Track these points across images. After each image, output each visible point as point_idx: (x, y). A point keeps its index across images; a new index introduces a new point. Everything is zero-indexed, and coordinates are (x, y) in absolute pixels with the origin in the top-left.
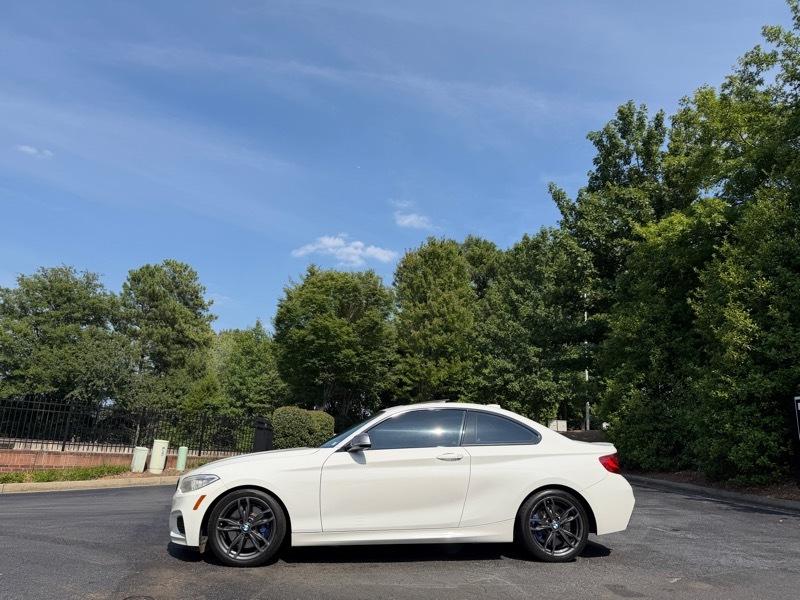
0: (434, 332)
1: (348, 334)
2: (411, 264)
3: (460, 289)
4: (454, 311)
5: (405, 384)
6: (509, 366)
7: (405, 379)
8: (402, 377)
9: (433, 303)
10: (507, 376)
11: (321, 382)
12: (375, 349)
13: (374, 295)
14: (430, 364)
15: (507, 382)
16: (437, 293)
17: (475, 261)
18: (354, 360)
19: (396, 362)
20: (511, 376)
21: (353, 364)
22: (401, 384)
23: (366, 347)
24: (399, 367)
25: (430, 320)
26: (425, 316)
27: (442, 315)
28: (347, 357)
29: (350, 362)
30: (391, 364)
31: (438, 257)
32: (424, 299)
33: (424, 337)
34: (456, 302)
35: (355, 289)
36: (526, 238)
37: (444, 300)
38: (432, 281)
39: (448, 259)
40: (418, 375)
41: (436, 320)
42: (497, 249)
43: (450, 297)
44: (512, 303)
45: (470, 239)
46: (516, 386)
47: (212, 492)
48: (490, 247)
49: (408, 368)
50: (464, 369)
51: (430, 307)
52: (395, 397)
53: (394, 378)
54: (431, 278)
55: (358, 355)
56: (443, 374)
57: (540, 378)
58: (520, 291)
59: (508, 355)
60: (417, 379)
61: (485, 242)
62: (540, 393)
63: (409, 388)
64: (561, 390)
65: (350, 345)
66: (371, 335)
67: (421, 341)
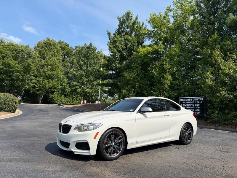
0: (48, 70)
1: (18, 67)
2: (41, 46)
3: (58, 57)
4: (56, 64)
5: (36, 87)
6: (78, 84)
7: (36, 86)
8: (35, 85)
9: (48, 61)
10: (77, 87)
11: (5, 84)
12: (28, 74)
13: (30, 54)
14: (46, 81)
15: (76, 89)
16: (50, 57)
17: (63, 49)
18: (20, 77)
19: (33, 79)
20: (78, 87)
21: (19, 79)
22: (34, 87)
23: (25, 73)
24: (33, 81)
25: (47, 66)
26: (45, 65)
27: (51, 65)
28: (16, 75)
29: (18, 78)
30: (32, 80)
31: (50, 44)
32: (45, 58)
33: (44, 72)
34: (57, 62)
35: (22, 51)
36: (85, 45)
37: (52, 60)
38: (48, 53)
39: (54, 46)
40: (41, 85)
41: (49, 67)
42: (70, 46)
43: (54, 59)
44: (80, 65)
45: (60, 41)
46: (79, 90)
47: (101, 131)
48: (67, 45)
49: (37, 82)
50: (58, 83)
51: (47, 62)
52: (31, 91)
53: (32, 85)
54: (48, 52)
55: (21, 75)
56: (50, 85)
57: (87, 88)
58: (83, 61)
59: (78, 82)
60: (41, 86)
61: (66, 43)
62: (87, 93)
63: (37, 89)
64: (92, 92)
65: (18, 71)
66: (27, 69)
67: (43, 73)
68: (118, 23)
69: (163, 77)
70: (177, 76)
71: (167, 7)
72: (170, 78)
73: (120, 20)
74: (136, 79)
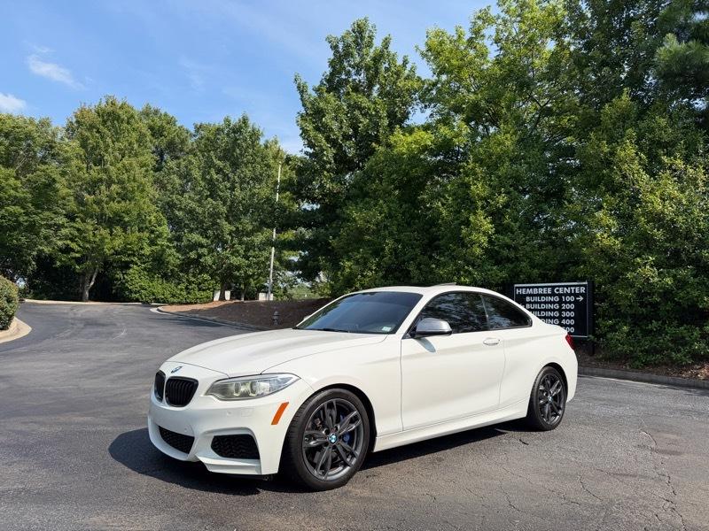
0: (112, 199)
1: (15, 189)
2: (87, 121)
3: (141, 158)
4: (134, 180)
5: (73, 250)
6: (204, 241)
7: (73, 245)
8: (69, 242)
9: (112, 168)
10: (201, 251)
12: (49, 210)
13: (51, 147)
14: (104, 232)
15: (200, 256)
16: (115, 157)
17: (157, 132)
18: (21, 219)
19: (63, 226)
20: (205, 251)
21: (20, 224)
22: (67, 250)
23: (37, 206)
24: (64, 231)
25: (109, 186)
26: (101, 180)
27: (121, 182)
28: (11, 214)
29: (17, 221)
30: (59, 227)
31: (118, 118)
32: (99, 161)
33: (99, 203)
34: (138, 172)
35: (28, 136)
36: (227, 121)
37: (124, 166)
38: (111, 145)
39: (128, 123)
40: (89, 242)
41: (114, 187)
42: (178, 124)
43: (131, 165)
44: (211, 182)
45: (148, 107)
46: (208, 260)
47: (295, 397)
48: (171, 122)
49: (76, 233)
50: (140, 239)
51: (106, 171)
52: (58, 263)
53: (60, 243)
54: (109, 140)
55: (27, 214)
56: (118, 243)
57: (232, 254)
58: (219, 171)
59: (204, 234)
60: (88, 246)
61: (166, 115)
62: (231, 268)
63: (78, 255)
65: (17, 201)
66: (43, 195)
67: (95, 206)
68: (330, 55)
69: (467, 223)
70: (507, 220)
71: (478, 10)
72: (487, 225)
73: (335, 48)
74: (386, 227)
